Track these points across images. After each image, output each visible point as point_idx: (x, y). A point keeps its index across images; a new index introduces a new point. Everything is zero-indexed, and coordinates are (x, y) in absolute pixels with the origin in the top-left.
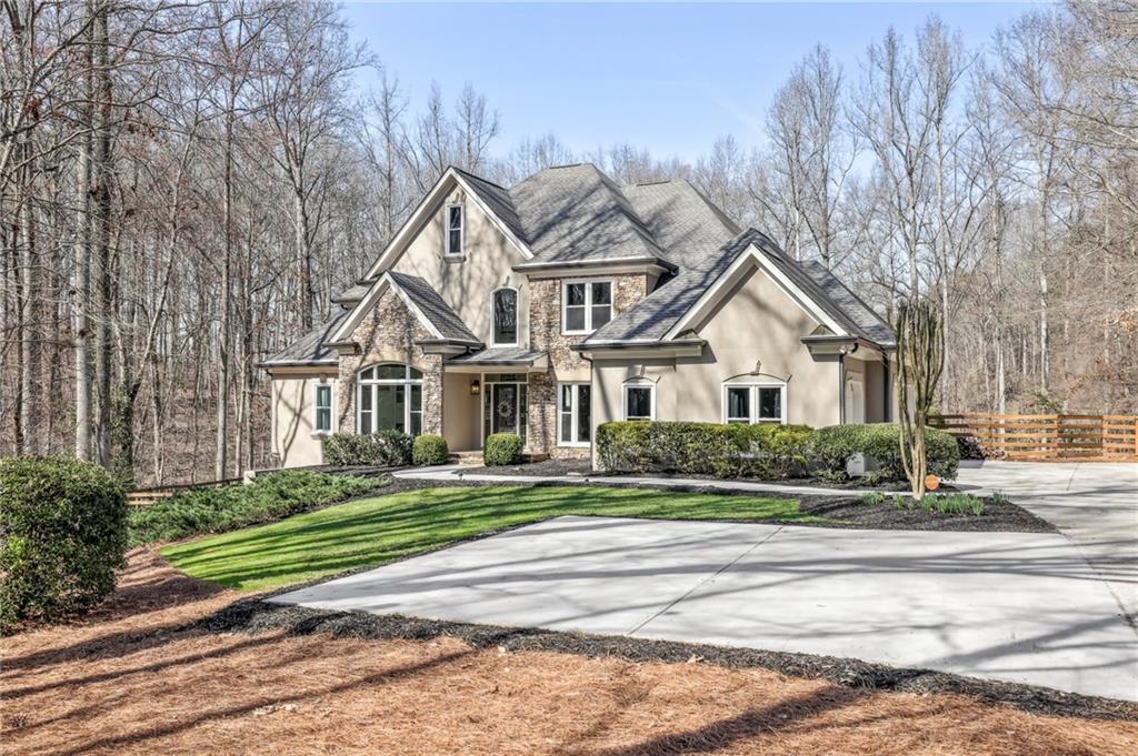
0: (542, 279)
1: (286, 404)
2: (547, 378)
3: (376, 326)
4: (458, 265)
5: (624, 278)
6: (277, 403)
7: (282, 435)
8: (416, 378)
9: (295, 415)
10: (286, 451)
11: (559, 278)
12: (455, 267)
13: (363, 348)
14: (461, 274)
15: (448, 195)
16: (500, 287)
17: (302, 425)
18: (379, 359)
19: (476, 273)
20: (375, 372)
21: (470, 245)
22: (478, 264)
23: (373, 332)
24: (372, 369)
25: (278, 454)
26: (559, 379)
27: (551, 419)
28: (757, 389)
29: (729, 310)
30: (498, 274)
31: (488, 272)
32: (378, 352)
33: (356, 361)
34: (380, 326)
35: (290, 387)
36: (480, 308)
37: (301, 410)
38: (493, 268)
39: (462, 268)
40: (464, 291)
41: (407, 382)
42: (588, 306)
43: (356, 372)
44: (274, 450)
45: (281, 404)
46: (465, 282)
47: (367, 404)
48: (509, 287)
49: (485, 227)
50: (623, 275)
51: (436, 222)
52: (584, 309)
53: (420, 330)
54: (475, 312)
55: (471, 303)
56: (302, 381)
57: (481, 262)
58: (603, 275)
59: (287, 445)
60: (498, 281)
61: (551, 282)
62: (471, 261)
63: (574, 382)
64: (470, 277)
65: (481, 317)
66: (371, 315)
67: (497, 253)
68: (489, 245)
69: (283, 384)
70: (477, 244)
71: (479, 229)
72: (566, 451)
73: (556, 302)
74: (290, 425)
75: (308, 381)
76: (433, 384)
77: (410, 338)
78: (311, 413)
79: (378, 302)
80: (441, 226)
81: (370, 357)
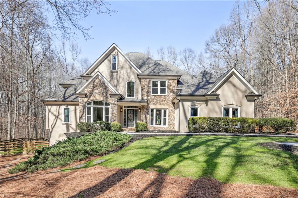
0: (145, 79)
1: (52, 113)
2: (147, 107)
3: (93, 89)
4: (116, 73)
5: (170, 80)
6: (49, 113)
7: (50, 124)
8: (107, 105)
9: (56, 117)
10: (52, 129)
11: (151, 79)
12: (115, 74)
13: (89, 95)
14: (117, 76)
15: (112, 52)
16: (130, 81)
17: (59, 121)
18: (95, 99)
19: (122, 76)
20: (92, 103)
21: (120, 68)
22: (122, 74)
23: (92, 90)
24: (91, 102)
25: (49, 130)
26: (151, 107)
27: (148, 119)
28: (232, 109)
29: (225, 86)
30: (129, 77)
31: (126, 76)
32: (94, 97)
33: (86, 100)
34: (95, 89)
35: (54, 108)
36: (123, 87)
37: (58, 116)
38: (127, 75)
39: (117, 74)
40: (118, 81)
41: (104, 106)
42: (159, 87)
43: (85, 103)
44: (47, 128)
45: (50, 114)
46: (118, 79)
47: (89, 113)
48: (132, 81)
49: (125, 63)
50: (170, 79)
51: (108, 59)
52: (157, 88)
53: (109, 91)
54: (121, 88)
55: (120, 85)
56: (59, 106)
57: (124, 73)
58: (164, 79)
59: (52, 126)
60: (129, 79)
61: (148, 80)
62: (120, 73)
63: (155, 109)
64: (120, 77)
65: (123, 89)
66: (92, 85)
67: (129, 71)
68: (126, 68)
69: (51, 107)
70: (122, 68)
71: (123, 63)
72: (153, 128)
73: (150, 86)
74: (54, 120)
75: (61, 106)
76: (114, 107)
77: (106, 93)
78: (62, 117)
79: (94, 81)
80: (110, 61)
81: (91, 98)
